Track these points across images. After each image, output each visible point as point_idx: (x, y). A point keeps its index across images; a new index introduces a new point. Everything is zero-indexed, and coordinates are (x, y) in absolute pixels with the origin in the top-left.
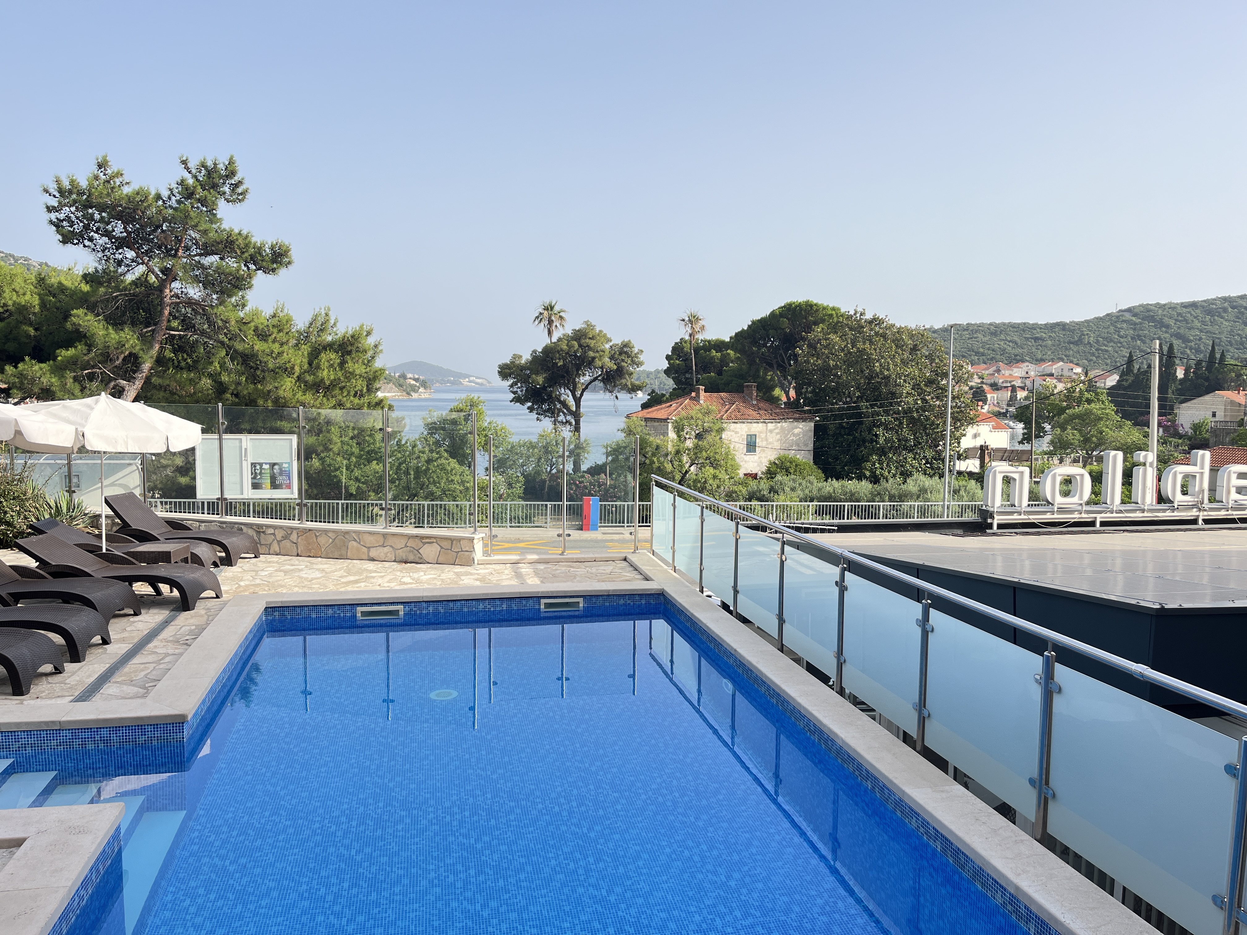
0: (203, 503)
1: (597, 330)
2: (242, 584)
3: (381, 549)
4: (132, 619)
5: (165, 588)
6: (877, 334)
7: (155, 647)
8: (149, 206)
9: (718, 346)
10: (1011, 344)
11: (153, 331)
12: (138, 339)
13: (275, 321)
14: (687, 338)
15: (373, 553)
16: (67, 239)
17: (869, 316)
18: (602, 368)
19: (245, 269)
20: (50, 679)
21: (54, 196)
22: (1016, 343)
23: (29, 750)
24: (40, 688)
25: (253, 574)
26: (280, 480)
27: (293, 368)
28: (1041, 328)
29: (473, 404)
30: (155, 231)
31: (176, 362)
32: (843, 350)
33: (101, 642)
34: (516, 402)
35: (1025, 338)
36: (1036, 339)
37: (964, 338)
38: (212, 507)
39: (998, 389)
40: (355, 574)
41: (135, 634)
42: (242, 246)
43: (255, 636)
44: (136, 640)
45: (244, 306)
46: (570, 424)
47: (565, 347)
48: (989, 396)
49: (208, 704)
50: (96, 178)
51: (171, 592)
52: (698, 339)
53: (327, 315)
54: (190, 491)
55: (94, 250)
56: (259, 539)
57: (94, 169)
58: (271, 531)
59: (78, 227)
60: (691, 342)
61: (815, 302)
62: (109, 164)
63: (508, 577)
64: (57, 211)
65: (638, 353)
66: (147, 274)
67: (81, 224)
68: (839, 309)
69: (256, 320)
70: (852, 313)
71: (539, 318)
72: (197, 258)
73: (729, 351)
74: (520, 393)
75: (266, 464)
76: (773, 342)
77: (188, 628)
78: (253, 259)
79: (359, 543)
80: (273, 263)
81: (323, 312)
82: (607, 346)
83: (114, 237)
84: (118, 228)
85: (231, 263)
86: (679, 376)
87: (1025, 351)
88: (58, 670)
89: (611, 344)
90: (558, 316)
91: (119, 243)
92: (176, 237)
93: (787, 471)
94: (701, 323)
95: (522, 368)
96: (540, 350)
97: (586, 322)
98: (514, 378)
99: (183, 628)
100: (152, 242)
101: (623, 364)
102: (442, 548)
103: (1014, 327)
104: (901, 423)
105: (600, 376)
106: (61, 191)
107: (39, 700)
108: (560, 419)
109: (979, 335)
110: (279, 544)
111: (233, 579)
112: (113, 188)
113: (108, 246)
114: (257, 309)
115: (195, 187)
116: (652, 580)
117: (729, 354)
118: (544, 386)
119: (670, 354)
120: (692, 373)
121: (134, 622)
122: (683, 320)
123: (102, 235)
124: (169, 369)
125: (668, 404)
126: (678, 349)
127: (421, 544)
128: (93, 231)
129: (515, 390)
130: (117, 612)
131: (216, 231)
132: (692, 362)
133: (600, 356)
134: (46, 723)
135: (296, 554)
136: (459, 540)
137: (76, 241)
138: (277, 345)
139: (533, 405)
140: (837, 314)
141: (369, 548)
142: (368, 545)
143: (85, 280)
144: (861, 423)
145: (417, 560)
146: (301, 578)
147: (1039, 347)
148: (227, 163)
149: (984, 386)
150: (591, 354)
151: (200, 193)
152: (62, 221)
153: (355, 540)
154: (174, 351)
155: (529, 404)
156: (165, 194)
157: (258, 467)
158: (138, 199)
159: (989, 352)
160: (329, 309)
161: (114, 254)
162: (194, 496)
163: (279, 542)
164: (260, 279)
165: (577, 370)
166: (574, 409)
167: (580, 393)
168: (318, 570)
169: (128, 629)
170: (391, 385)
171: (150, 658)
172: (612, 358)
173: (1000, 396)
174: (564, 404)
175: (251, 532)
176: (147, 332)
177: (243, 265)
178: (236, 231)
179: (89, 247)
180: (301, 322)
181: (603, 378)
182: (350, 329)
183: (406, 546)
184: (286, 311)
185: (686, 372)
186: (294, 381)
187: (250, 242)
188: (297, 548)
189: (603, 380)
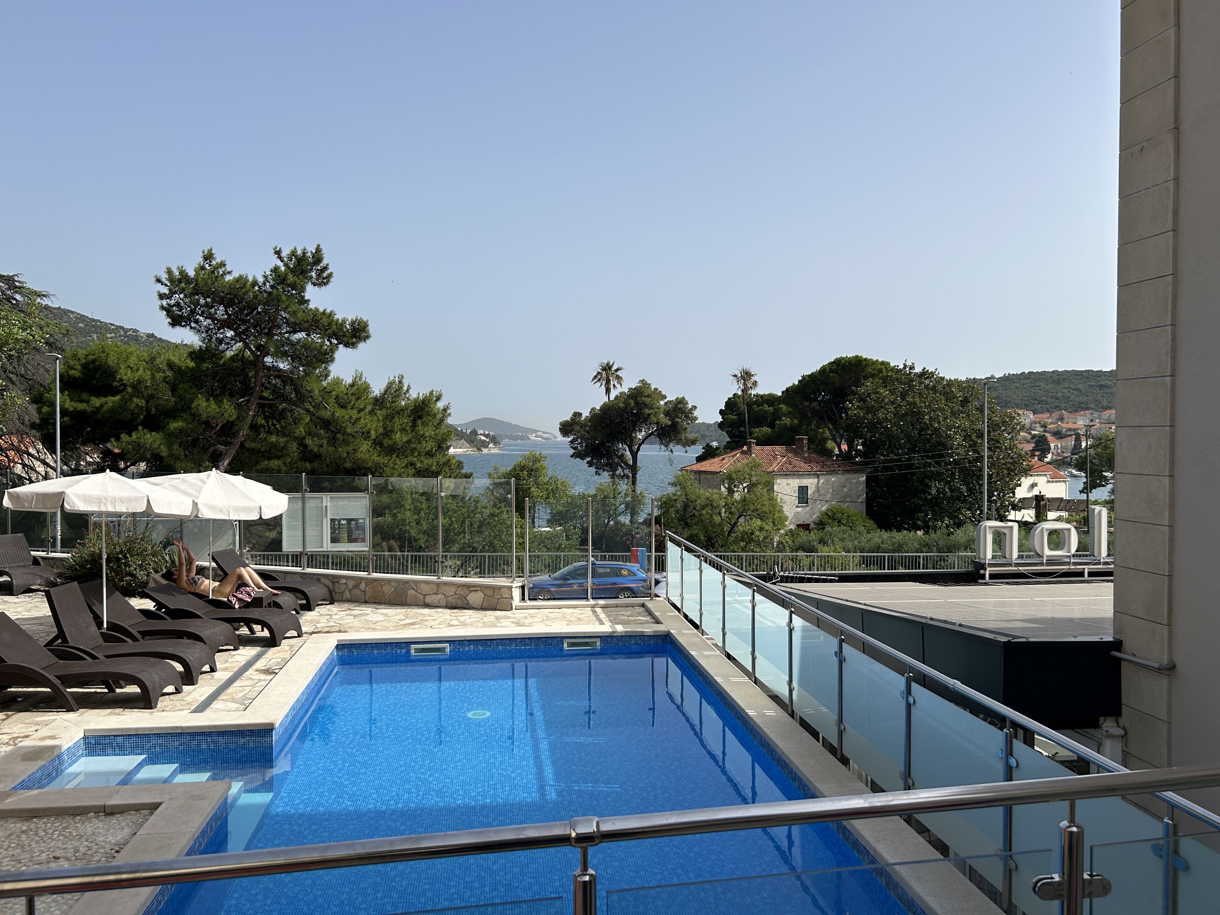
0: (288, 555)
1: (653, 387)
2: (318, 625)
3: (435, 596)
4: (233, 653)
5: (257, 628)
6: (927, 387)
7: (251, 674)
8: (247, 292)
9: (770, 400)
10: (1074, 392)
11: (248, 401)
12: (235, 409)
13: (353, 390)
14: (740, 393)
15: (428, 600)
16: (176, 321)
17: (918, 370)
18: (657, 423)
19: (328, 343)
20: (171, 696)
21: (166, 285)
22: (1081, 392)
23: (158, 749)
24: (163, 702)
25: (328, 617)
26: (356, 534)
27: (369, 432)
28: (1105, 376)
29: (536, 460)
30: (251, 312)
31: (266, 428)
32: (893, 403)
33: (209, 670)
34: (577, 457)
35: (1089, 385)
36: (1101, 387)
37: (1026, 386)
38: (296, 559)
39: (1062, 438)
40: (412, 618)
41: (234, 665)
42: (325, 324)
43: (327, 668)
44: (236, 669)
45: (327, 376)
46: (628, 477)
47: (622, 405)
48: (1052, 445)
49: (290, 718)
50: (203, 268)
51: (263, 630)
52: (750, 394)
53: (400, 382)
54: (277, 544)
55: (199, 331)
56: (334, 588)
57: (201, 260)
58: (343, 581)
59: (185, 312)
60: (743, 397)
61: (864, 357)
62: (214, 256)
63: (539, 620)
64: (168, 298)
65: (691, 409)
66: (244, 351)
67: (188, 309)
68: (888, 364)
69: (337, 389)
70: (901, 367)
71: (597, 378)
72: (286, 335)
73: (781, 406)
74: (579, 448)
75: (344, 519)
76: (824, 396)
77: (275, 660)
78: (335, 335)
79: (417, 591)
80: (352, 338)
81: (397, 380)
82: (662, 403)
83: (216, 319)
84: (220, 312)
85: (316, 338)
86: (732, 430)
87: (1090, 398)
88: (178, 691)
89: (666, 401)
90: (614, 376)
91: (221, 324)
92: (269, 317)
93: (839, 522)
94: (754, 379)
95: (583, 426)
96: (598, 408)
97: (642, 381)
98: (575, 434)
99: (272, 661)
100: (249, 323)
101: (677, 420)
102: (485, 595)
103: (1078, 375)
104: (953, 474)
105: (655, 431)
106: (171, 279)
107: (164, 713)
108: (617, 473)
109: (1042, 384)
110: (350, 593)
111: (311, 622)
112: (217, 277)
113: (211, 327)
114: (338, 378)
115: (286, 274)
116: (662, 623)
117: (781, 408)
118: (603, 441)
119: (724, 409)
120: (745, 427)
121: (234, 655)
122: (736, 376)
123: (206, 318)
124: (260, 434)
125: (721, 458)
126: (731, 405)
127: (468, 592)
128: (198, 314)
129: (575, 446)
130: (221, 648)
131: (304, 312)
132: (745, 417)
133: (656, 413)
134: (172, 728)
135: (364, 601)
136: (500, 588)
137: (183, 324)
138: (355, 411)
139: (592, 459)
140: (886, 368)
141: (425, 595)
142: (424, 593)
143: (191, 356)
144: (913, 474)
145: (465, 606)
146: (367, 621)
147: (1105, 395)
148: (314, 251)
149: (1047, 435)
150: (647, 411)
151: (291, 278)
152: (172, 306)
153: (413, 589)
154: (266, 418)
155: (589, 459)
156: (261, 280)
157: (337, 523)
158: (238, 286)
159: (1052, 400)
160: (402, 377)
161: (216, 334)
162: (280, 548)
163: (350, 590)
164: (342, 352)
165: (634, 426)
166: (631, 463)
167: (636, 447)
168: (382, 614)
169: (229, 660)
170: (462, 441)
171: (247, 683)
172: (667, 414)
173: (1064, 444)
174: (622, 457)
175: (327, 582)
176: (242, 402)
177: (326, 340)
178: (321, 310)
179: (194, 328)
180: (377, 388)
181: (658, 433)
182: (421, 395)
183: (456, 594)
184: (364, 379)
185: (740, 426)
186: (370, 444)
187: (333, 320)
188: (365, 596)
189: (659, 436)
